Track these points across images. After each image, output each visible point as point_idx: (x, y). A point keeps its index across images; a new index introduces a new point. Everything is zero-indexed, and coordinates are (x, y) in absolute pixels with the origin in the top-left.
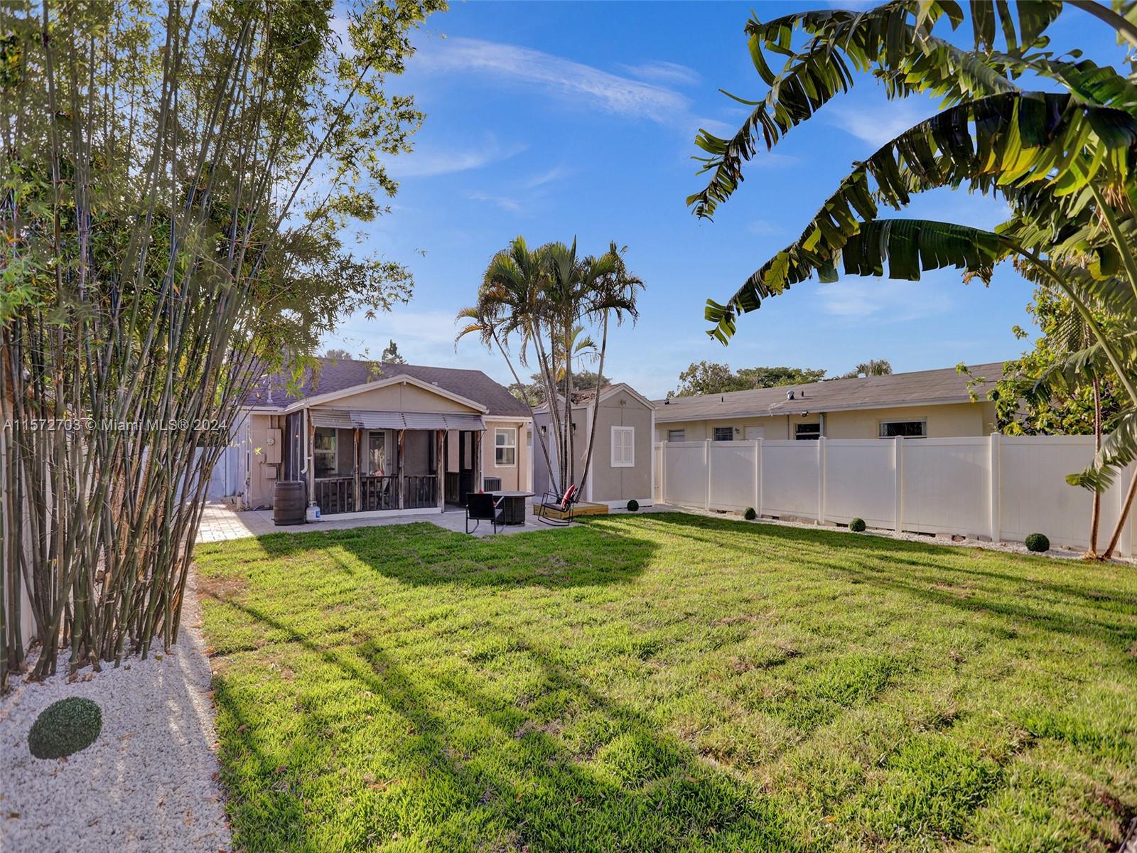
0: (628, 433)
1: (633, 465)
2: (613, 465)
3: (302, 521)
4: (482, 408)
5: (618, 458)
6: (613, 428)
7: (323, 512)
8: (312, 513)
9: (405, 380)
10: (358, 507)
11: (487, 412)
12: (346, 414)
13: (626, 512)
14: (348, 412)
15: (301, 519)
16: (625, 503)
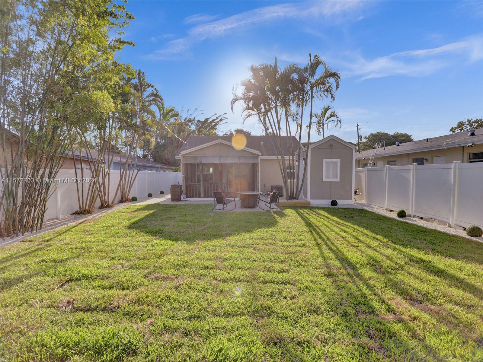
0: (336, 163)
1: (338, 180)
2: (324, 180)
3: (179, 200)
4: (257, 152)
5: (327, 177)
6: (324, 160)
7: (187, 197)
8: (183, 197)
9: (220, 142)
10: (202, 195)
11: (260, 154)
12: (196, 158)
13: (331, 206)
14: (197, 157)
15: (178, 199)
16: (330, 201)
